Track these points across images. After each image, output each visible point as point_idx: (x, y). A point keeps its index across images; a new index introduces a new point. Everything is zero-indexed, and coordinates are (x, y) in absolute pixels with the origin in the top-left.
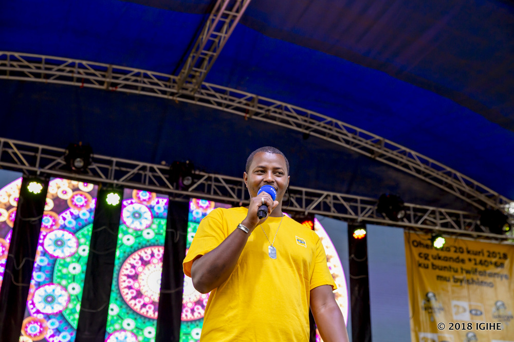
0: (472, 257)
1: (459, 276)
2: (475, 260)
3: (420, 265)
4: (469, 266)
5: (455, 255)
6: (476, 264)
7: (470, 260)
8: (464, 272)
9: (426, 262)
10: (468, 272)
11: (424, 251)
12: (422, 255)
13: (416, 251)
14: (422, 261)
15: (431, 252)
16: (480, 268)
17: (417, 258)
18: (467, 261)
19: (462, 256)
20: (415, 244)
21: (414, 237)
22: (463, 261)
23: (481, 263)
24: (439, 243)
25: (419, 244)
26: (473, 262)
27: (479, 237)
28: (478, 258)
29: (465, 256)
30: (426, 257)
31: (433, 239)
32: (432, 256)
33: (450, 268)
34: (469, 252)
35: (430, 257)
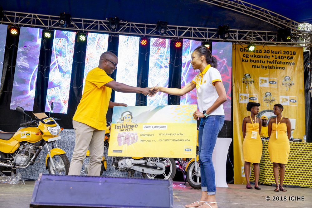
0: (274, 55)
1: (265, 65)
2: (276, 56)
3: (243, 61)
4: (271, 59)
5: (264, 55)
6: (276, 58)
7: (273, 56)
8: (268, 62)
9: (247, 59)
10: (271, 62)
11: (246, 53)
12: (244, 56)
13: (241, 54)
14: (245, 58)
15: (250, 54)
16: (278, 60)
17: (242, 57)
18: (271, 57)
19: (268, 55)
20: (242, 50)
21: (239, 46)
22: (269, 57)
23: (279, 57)
24: (252, 48)
25: (244, 50)
26: (275, 57)
27: (278, 44)
28: (278, 55)
29: (270, 54)
30: (247, 56)
31: (248, 47)
32: (251, 55)
33: (261, 61)
34: (272, 52)
35: (249, 56)
